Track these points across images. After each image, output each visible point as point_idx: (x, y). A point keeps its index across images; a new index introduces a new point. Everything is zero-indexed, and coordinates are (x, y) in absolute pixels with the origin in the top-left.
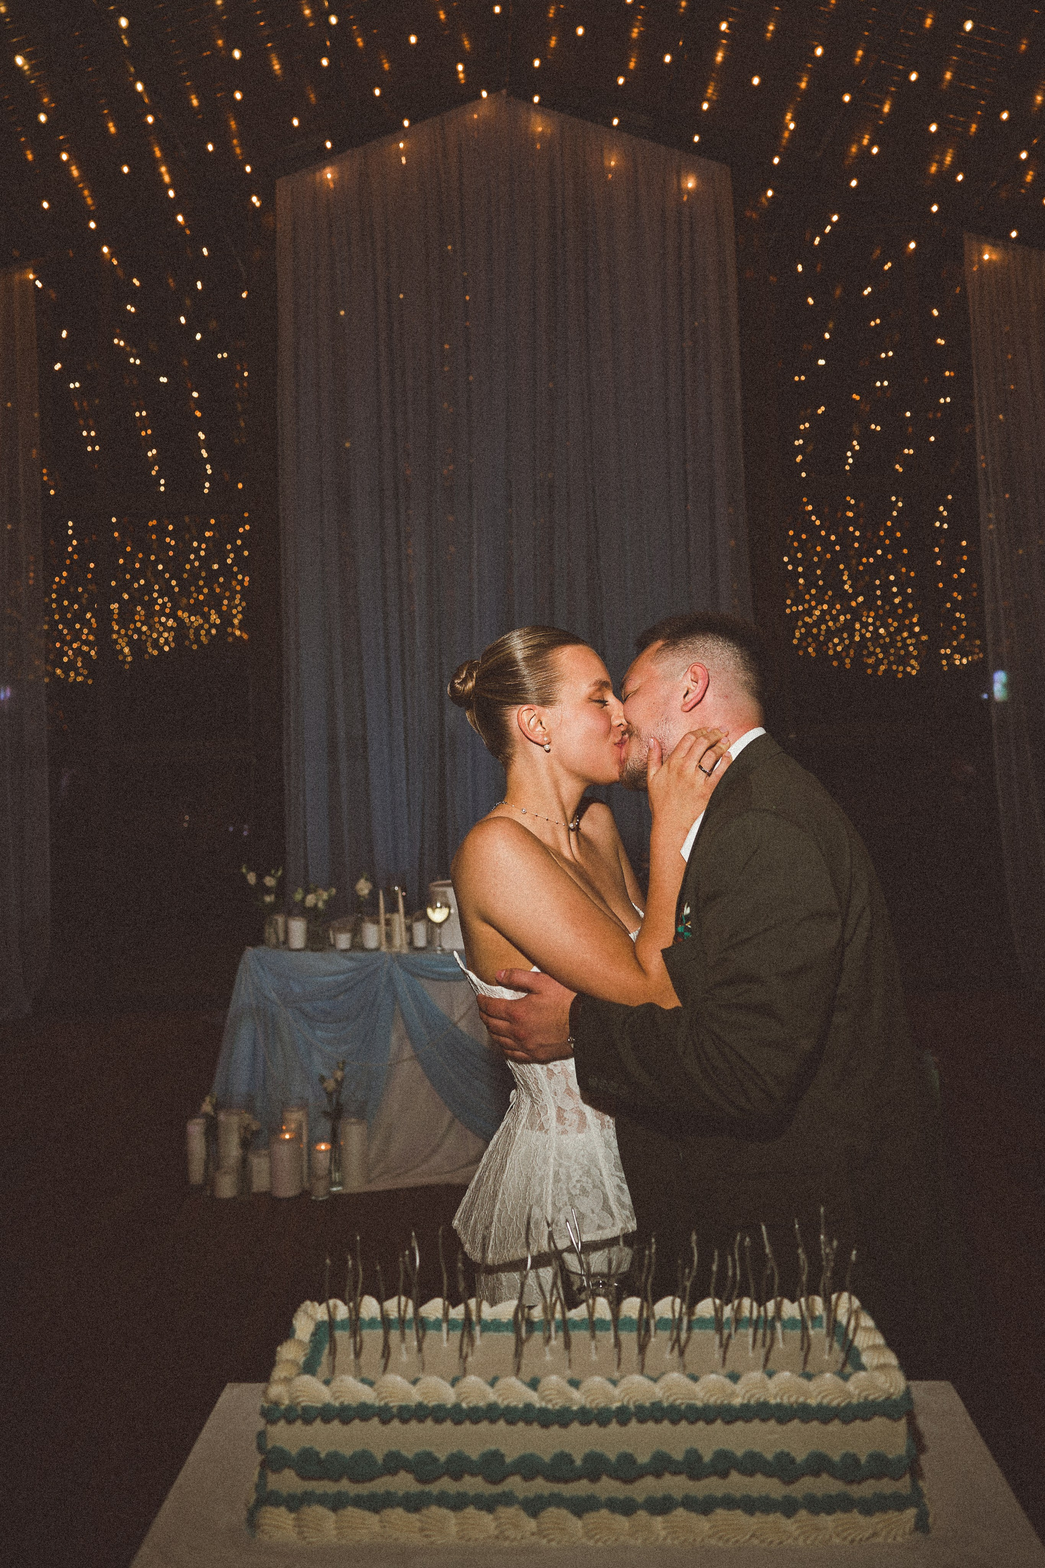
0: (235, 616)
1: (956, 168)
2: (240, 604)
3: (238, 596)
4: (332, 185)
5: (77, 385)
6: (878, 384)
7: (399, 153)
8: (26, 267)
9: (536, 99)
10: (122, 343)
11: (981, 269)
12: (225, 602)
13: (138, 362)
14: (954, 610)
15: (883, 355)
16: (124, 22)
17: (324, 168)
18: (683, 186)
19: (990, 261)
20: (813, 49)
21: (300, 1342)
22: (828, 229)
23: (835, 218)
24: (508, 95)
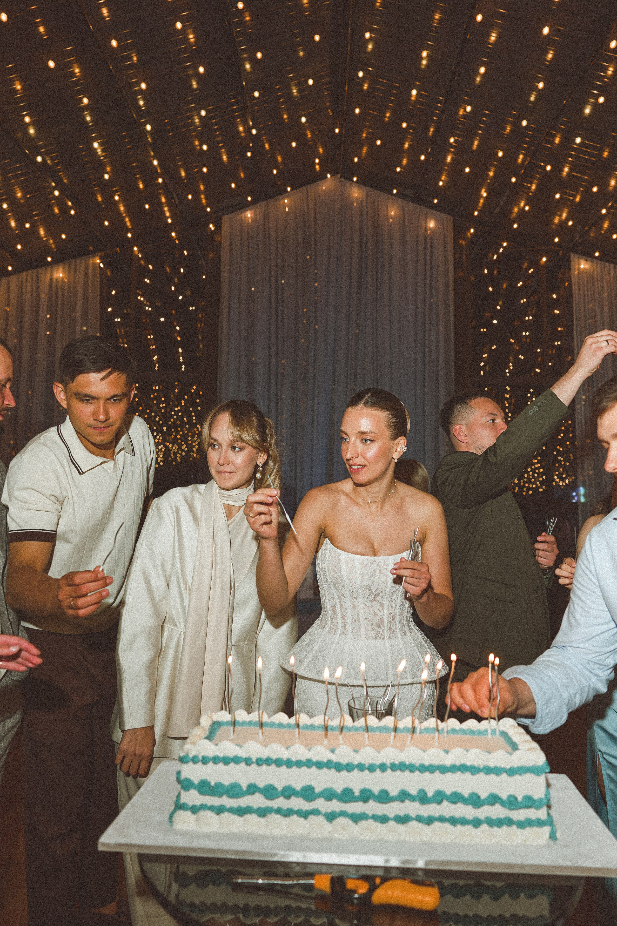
0: (194, 447)
1: (568, 219)
2: (197, 440)
3: (196, 436)
4: (250, 221)
5: (119, 320)
6: (524, 334)
7: (284, 205)
8: (96, 256)
9: (355, 179)
10: (142, 299)
11: (579, 273)
12: (190, 438)
13: (150, 309)
14: (558, 455)
15: (527, 318)
16: (149, 127)
17: (247, 211)
18: (428, 225)
19: (584, 268)
20: (497, 154)
21: (203, 728)
22: (501, 250)
23: (505, 244)
24: (341, 177)
